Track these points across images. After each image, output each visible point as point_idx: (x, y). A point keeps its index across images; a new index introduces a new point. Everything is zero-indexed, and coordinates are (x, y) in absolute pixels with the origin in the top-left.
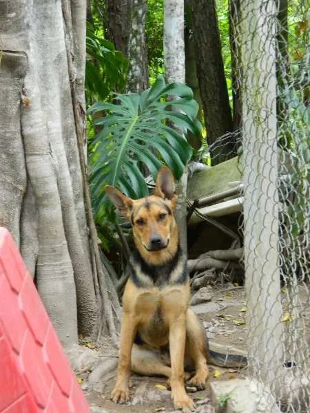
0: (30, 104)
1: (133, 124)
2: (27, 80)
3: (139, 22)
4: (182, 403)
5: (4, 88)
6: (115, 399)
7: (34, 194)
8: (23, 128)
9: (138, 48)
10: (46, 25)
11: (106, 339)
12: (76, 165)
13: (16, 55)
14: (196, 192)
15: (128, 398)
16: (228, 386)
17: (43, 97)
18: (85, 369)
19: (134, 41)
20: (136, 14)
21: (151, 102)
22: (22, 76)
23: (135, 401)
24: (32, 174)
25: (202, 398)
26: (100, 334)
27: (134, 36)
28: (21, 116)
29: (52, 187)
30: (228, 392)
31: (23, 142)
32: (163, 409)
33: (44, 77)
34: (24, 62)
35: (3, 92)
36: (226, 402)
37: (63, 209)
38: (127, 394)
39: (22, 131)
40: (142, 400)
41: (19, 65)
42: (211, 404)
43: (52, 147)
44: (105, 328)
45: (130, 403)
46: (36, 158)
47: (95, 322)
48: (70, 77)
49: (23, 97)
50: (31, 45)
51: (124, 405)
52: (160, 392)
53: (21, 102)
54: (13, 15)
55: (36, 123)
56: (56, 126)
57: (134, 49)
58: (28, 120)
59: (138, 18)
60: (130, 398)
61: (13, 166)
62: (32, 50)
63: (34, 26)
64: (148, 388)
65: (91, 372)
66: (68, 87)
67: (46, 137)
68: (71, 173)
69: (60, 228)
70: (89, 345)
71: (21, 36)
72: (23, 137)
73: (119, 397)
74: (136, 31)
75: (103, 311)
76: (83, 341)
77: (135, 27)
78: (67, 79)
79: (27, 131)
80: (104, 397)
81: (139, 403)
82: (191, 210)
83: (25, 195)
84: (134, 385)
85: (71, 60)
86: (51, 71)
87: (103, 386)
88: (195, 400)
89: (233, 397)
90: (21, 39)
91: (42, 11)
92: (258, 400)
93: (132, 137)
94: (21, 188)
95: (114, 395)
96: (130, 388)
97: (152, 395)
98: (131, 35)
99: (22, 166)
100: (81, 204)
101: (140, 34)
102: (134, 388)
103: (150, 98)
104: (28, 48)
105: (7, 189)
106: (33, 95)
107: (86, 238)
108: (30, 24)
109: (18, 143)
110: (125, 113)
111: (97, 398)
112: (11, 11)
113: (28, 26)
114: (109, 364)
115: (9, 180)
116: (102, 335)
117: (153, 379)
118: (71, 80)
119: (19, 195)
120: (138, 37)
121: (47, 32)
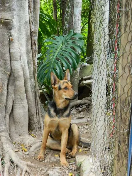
0: (13, 40)
1: (60, 48)
2: (12, 31)
3: (69, 8)
4: (63, 163)
5: (3, 33)
6: (38, 159)
7: (14, 76)
8: (10, 50)
9: (68, 18)
10: (21, 10)
11: (39, 133)
12: (31, 65)
13: (8, 21)
14: (83, 74)
15: (43, 159)
16: (82, 158)
17: (19, 38)
18: (29, 145)
19: (67, 15)
20: (68, 5)
21: (67, 40)
22: (10, 29)
23: (46, 161)
24: (13, 68)
25: (72, 161)
26: (37, 130)
27: (67, 13)
28: (9, 45)
29: (21, 73)
30: (82, 161)
31: (10, 55)
32: (56, 165)
33: (20, 30)
34: (11, 24)
35: (3, 35)
36: (80, 165)
37: (25, 82)
38: (43, 158)
39: (10, 51)
40: (49, 161)
41: (9, 25)
42: (75, 165)
43: (21, 57)
44: (40, 129)
45: (44, 162)
46: (15, 62)
47: (36, 126)
48: (30, 30)
49: (11, 37)
50: (15, 17)
51: (41, 162)
52: (56, 158)
53: (10, 39)
54: (8, 5)
55: (15, 48)
56: (24, 49)
57: (66, 18)
58: (12, 46)
59: (68, 6)
60: (44, 159)
61: (5, 64)
62: (15, 19)
63: (16, 9)
64: (52, 156)
65: (31, 147)
66: (29, 34)
67: (19, 53)
68: (29, 68)
69: (23, 89)
70: (32, 135)
71: (11, 13)
72: (10, 53)
73: (40, 159)
74: (68, 11)
75: (39, 122)
76: (31, 133)
77: (67, 10)
78: (29, 31)
79: (12, 51)
80: (34, 158)
81: (47, 162)
82: (80, 81)
83: (10, 76)
84: (47, 154)
85: (31, 24)
86: (22, 27)
87: (35, 153)
88: (69, 162)
89: (83, 164)
90: (11, 14)
91: (20, 4)
92: (92, 167)
93: (59, 53)
94: (8, 73)
95: (38, 157)
96: (45, 155)
97: (53, 159)
98: (66, 13)
99: (9, 64)
100: (33, 80)
101: (69, 12)
102: (47, 155)
103: (67, 38)
104: (14, 18)
105: (2, 73)
106: (15, 37)
107: (34, 93)
108: (15, 9)
109: (8, 55)
110: (57, 43)
111: (31, 159)
112: (7, 3)
113: (14, 9)
114: (38, 144)
115: (3, 70)
116: (38, 131)
117: (54, 152)
118: (30, 32)
119: (7, 76)
120: (68, 13)
121: (22, 12)
